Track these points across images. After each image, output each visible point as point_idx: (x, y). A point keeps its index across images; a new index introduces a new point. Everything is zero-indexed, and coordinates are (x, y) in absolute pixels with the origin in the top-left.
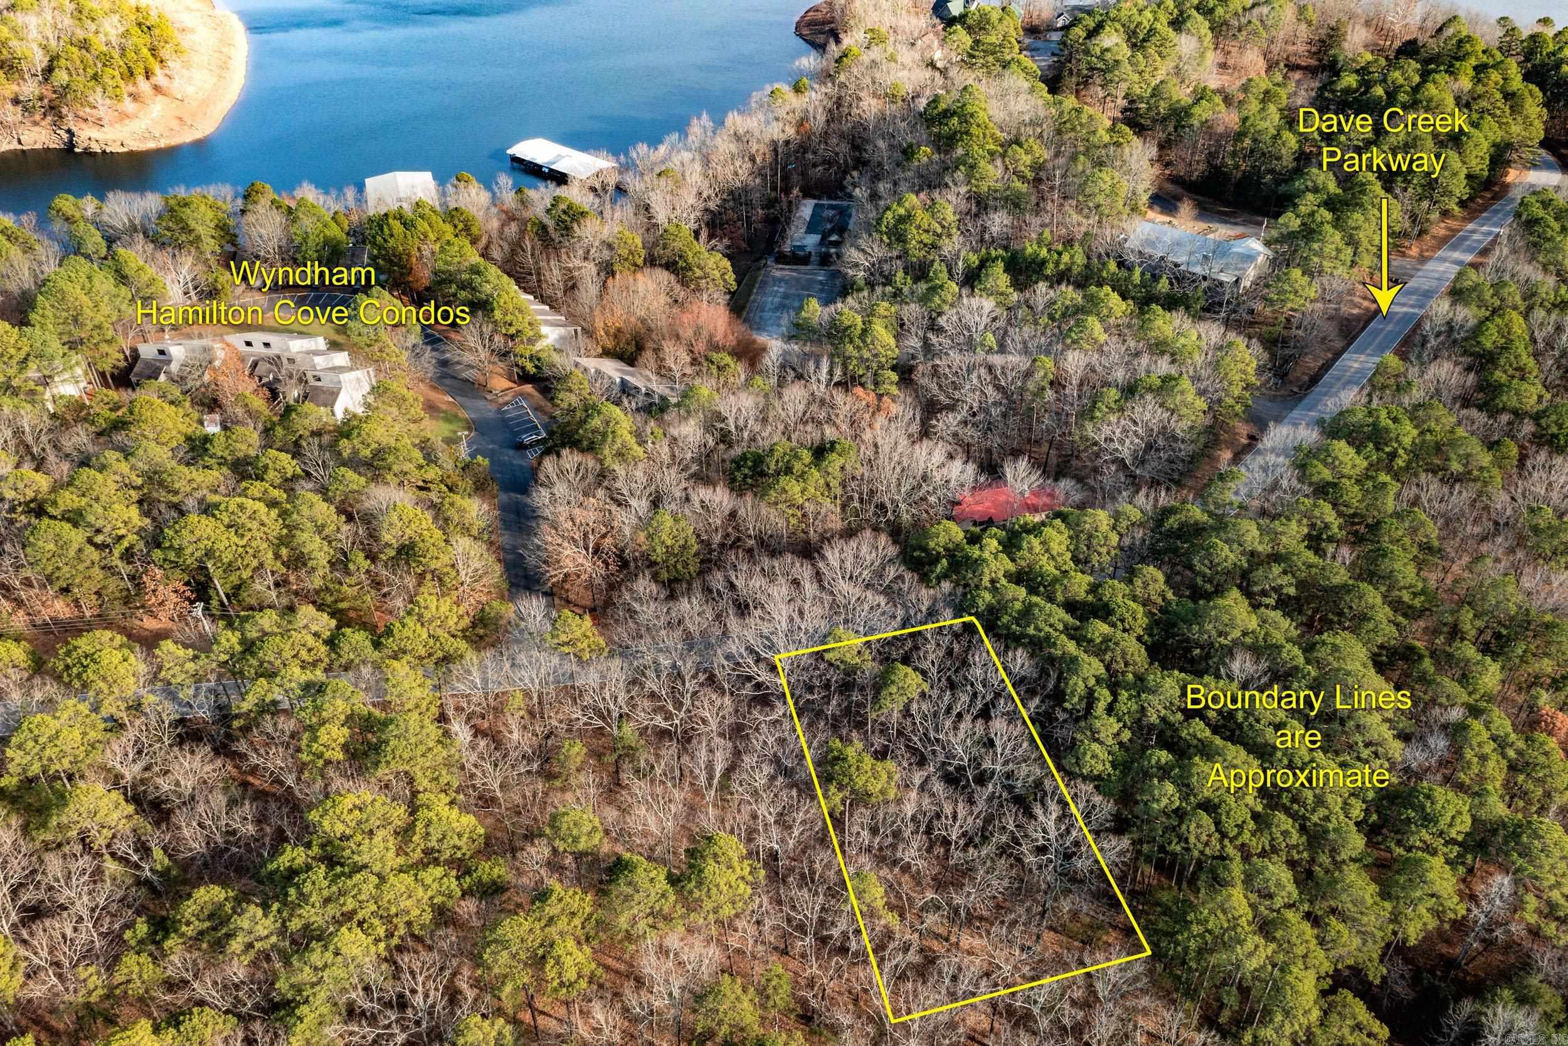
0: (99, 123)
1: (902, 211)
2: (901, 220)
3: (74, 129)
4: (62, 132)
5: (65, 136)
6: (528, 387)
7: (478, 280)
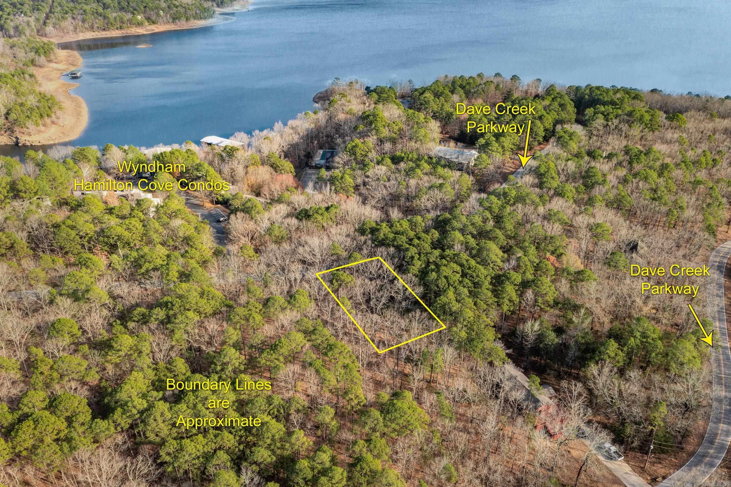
0: (29, 134)
1: (354, 144)
2: (354, 147)
3: (19, 137)
4: (13, 138)
5: (15, 140)
6: (219, 205)
7: (200, 168)
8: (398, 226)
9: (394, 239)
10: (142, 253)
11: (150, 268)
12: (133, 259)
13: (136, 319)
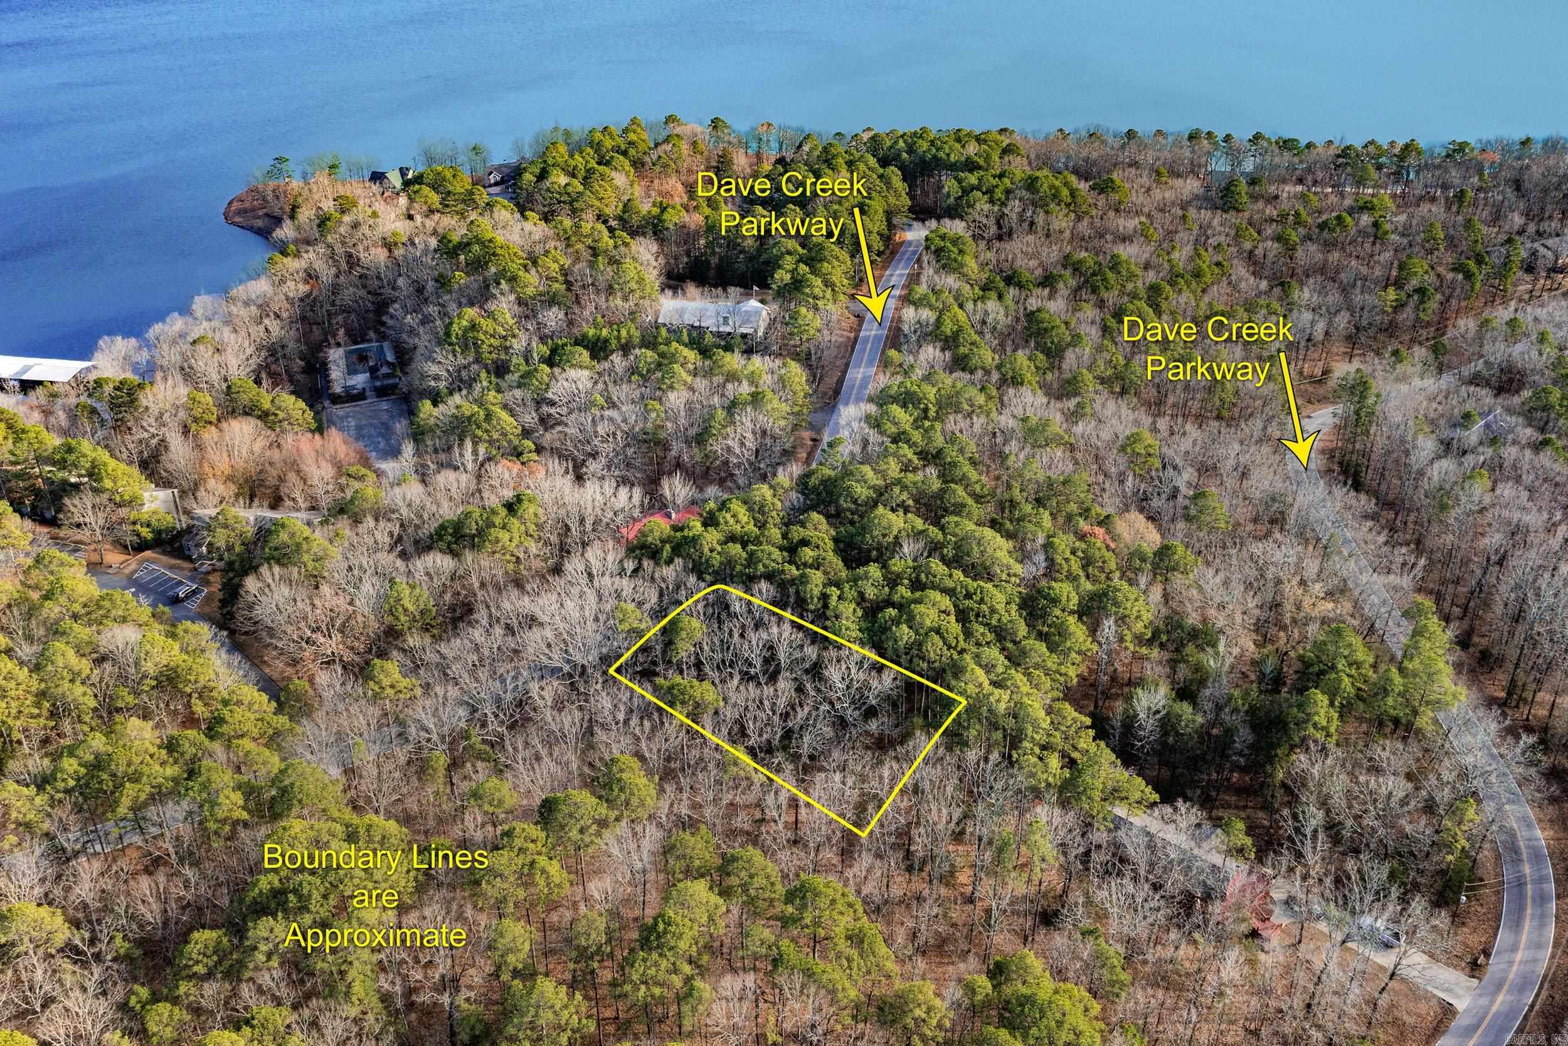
1: (465, 323)
2: (468, 330)
6: (148, 554)
7: (71, 458)
8: (731, 521)
9: (752, 559)
10: (90, 757)
11: (143, 797)
12: (72, 783)
13: (200, 969)
